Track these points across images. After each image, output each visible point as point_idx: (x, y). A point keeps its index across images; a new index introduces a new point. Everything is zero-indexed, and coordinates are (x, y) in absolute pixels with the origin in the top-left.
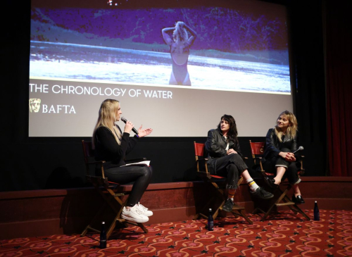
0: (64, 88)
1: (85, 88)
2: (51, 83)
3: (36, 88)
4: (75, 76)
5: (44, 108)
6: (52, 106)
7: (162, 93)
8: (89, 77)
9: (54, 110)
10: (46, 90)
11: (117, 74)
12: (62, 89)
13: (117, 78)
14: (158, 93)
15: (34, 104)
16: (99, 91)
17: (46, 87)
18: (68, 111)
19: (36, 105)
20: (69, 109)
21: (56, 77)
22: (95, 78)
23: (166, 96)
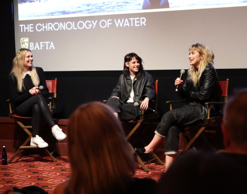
0: (45, 25)
1: (61, 23)
2: (34, 22)
3: (25, 28)
4: (52, 13)
5: (31, 46)
6: (37, 44)
7: (134, 20)
8: (64, 13)
9: (38, 47)
10: (32, 29)
11: (88, 5)
12: (43, 27)
13: (88, 10)
14: (130, 21)
15: (24, 43)
16: (73, 25)
17: (31, 26)
18: (49, 47)
19: (25, 43)
20: (49, 45)
21: (38, 16)
22: (68, 13)
23: (139, 23)
